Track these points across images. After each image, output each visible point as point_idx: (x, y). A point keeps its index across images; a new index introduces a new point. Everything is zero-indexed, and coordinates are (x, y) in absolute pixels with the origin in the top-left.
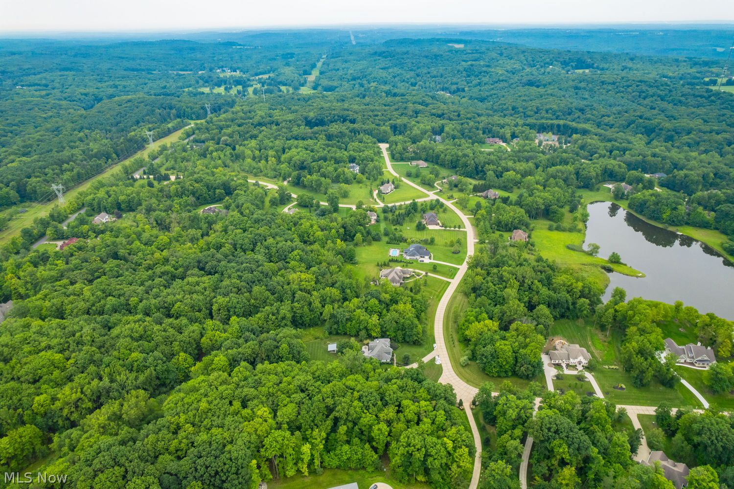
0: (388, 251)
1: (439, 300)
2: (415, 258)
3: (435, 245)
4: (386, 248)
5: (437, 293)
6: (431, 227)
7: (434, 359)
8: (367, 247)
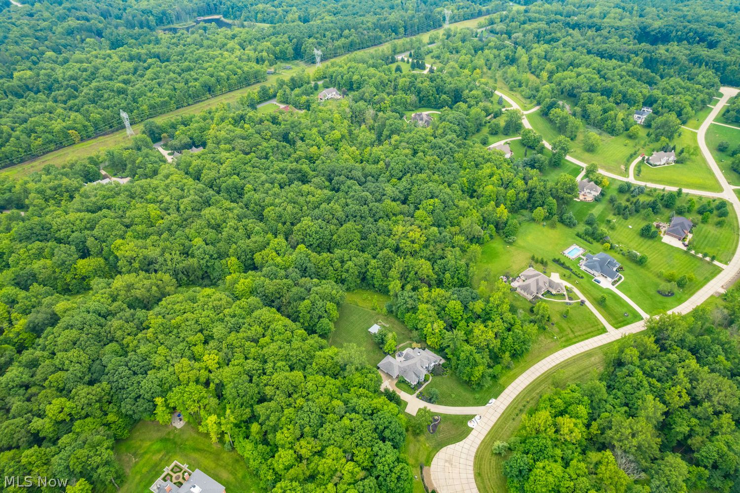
0: (568, 246)
1: (565, 347)
2: (592, 272)
3: (643, 267)
4: (570, 240)
5: (571, 335)
6: (667, 239)
7: (471, 417)
8: (545, 229)
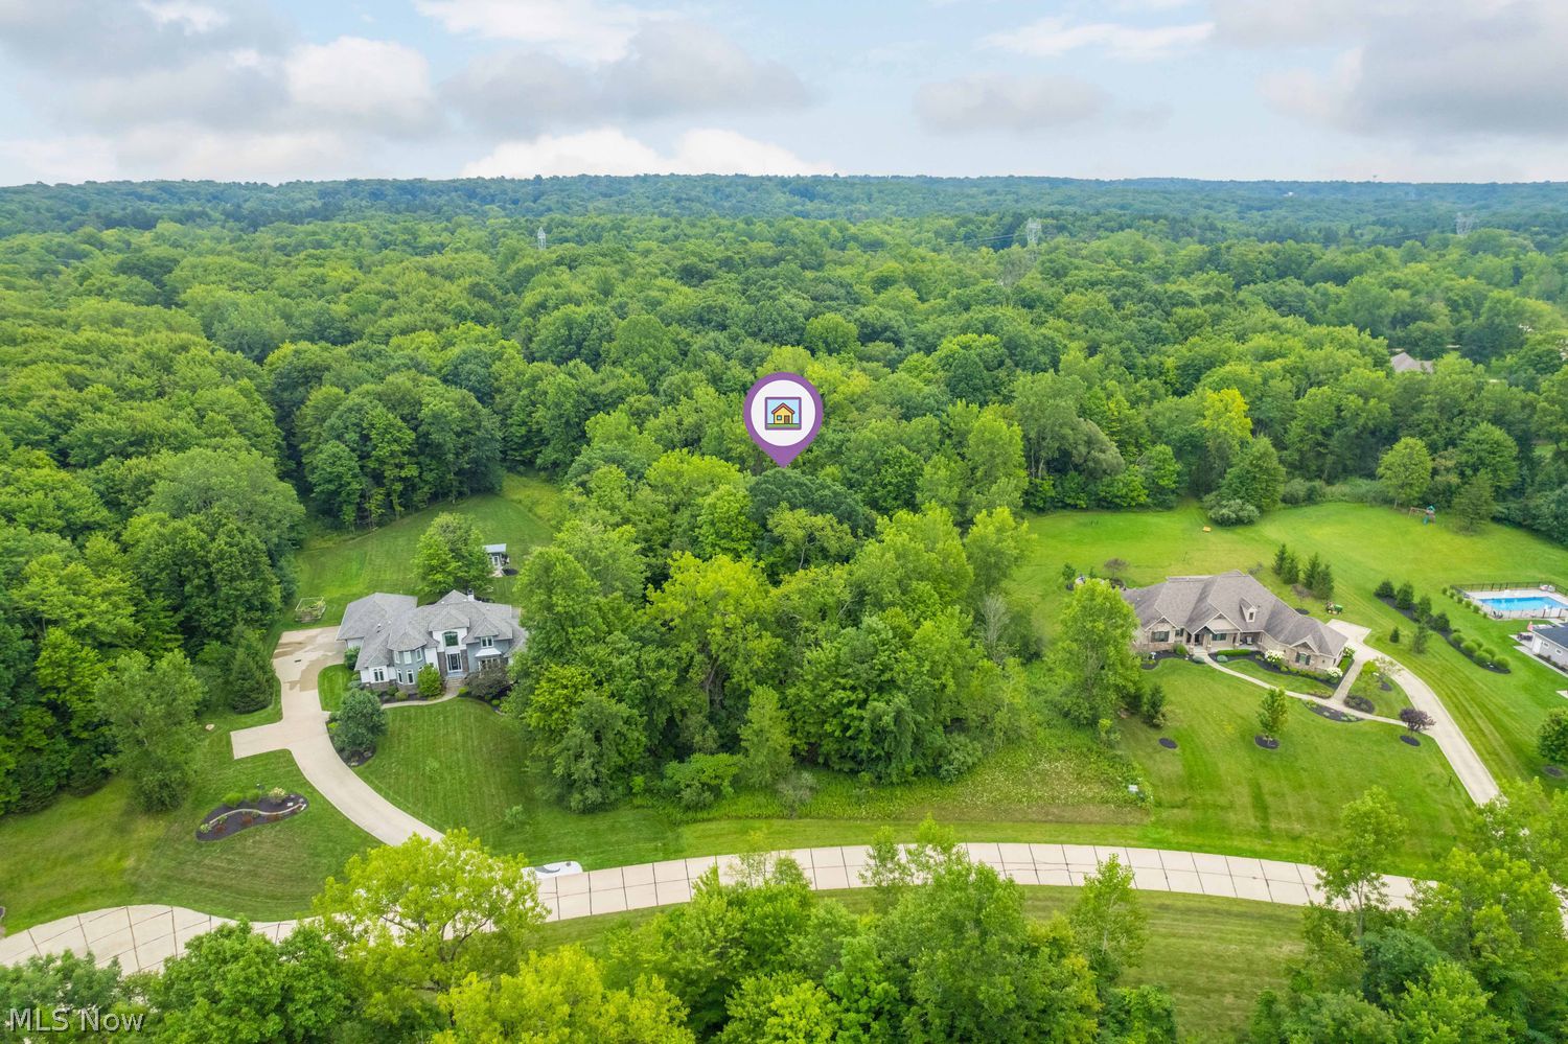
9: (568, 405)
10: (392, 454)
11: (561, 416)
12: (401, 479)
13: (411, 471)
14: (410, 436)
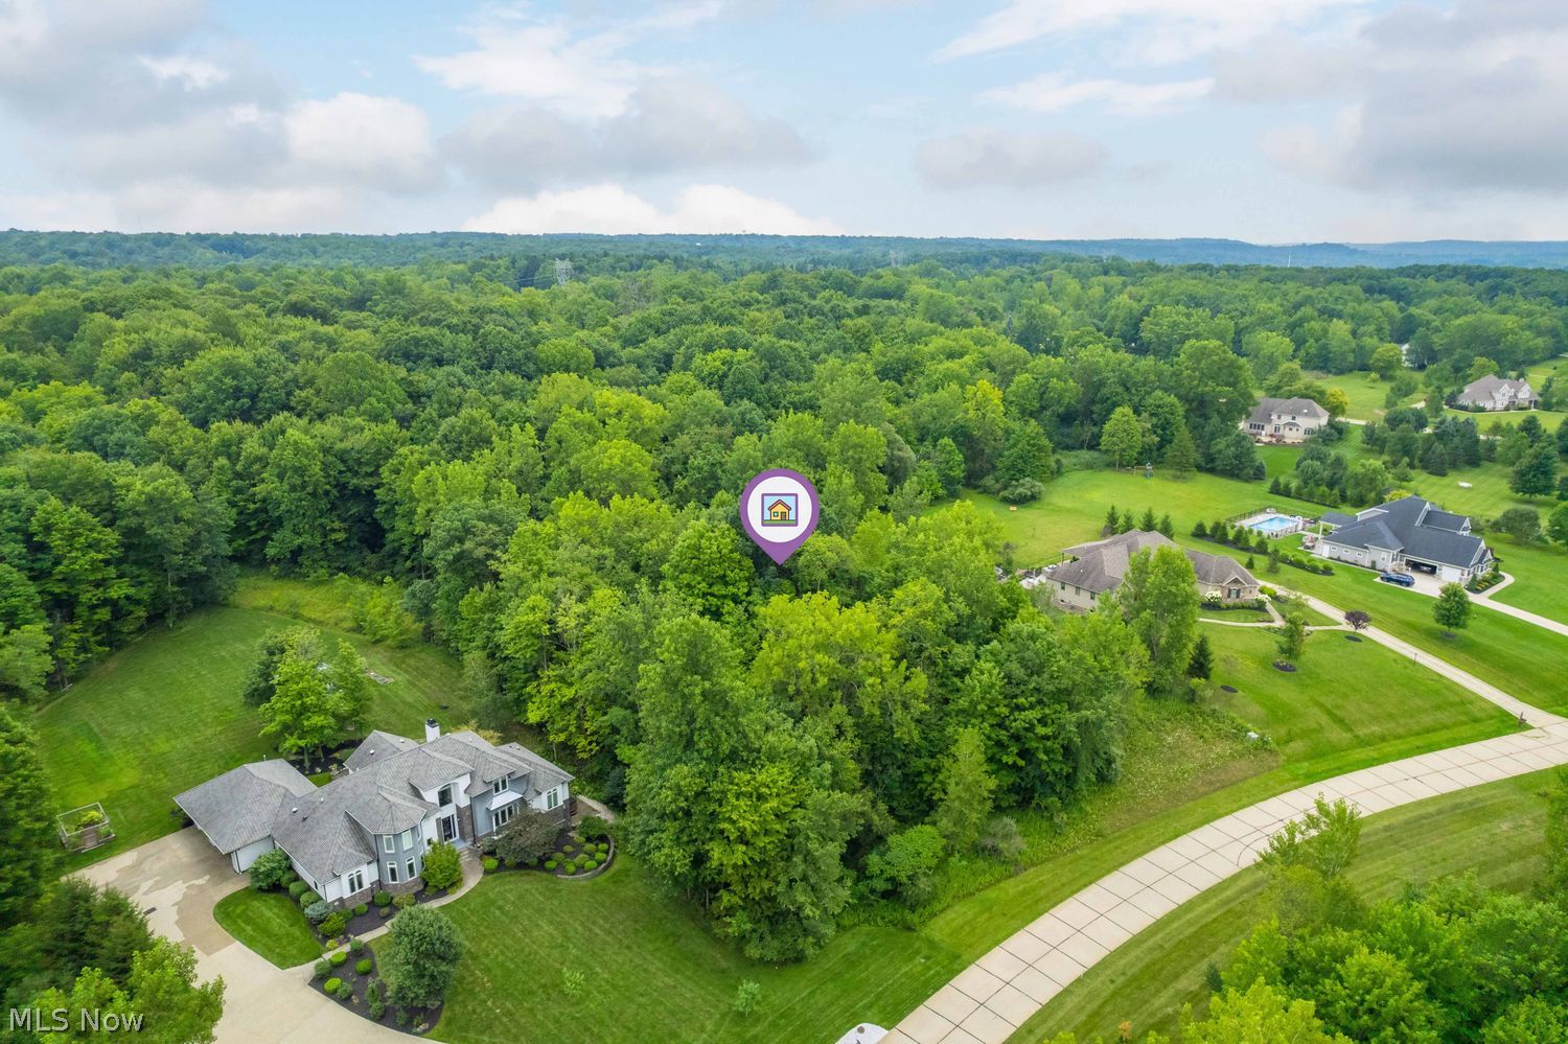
4: (1252, 501)
8: (1155, 481)
9: (317, 469)
10: (94, 566)
11: (304, 486)
12: (105, 602)
13: (118, 591)
14: (112, 536)
